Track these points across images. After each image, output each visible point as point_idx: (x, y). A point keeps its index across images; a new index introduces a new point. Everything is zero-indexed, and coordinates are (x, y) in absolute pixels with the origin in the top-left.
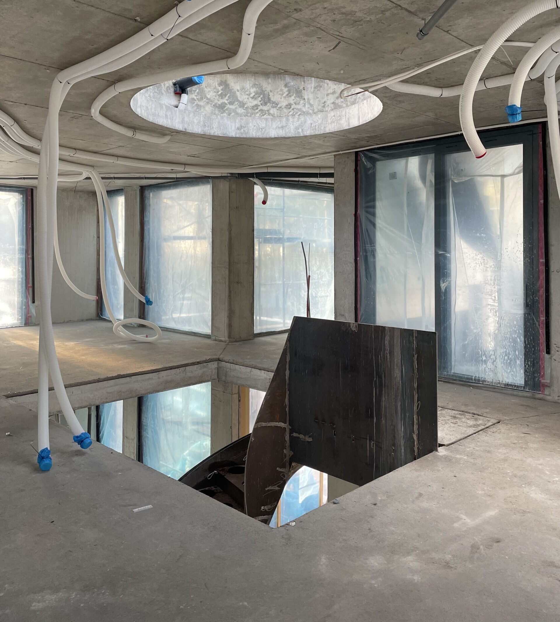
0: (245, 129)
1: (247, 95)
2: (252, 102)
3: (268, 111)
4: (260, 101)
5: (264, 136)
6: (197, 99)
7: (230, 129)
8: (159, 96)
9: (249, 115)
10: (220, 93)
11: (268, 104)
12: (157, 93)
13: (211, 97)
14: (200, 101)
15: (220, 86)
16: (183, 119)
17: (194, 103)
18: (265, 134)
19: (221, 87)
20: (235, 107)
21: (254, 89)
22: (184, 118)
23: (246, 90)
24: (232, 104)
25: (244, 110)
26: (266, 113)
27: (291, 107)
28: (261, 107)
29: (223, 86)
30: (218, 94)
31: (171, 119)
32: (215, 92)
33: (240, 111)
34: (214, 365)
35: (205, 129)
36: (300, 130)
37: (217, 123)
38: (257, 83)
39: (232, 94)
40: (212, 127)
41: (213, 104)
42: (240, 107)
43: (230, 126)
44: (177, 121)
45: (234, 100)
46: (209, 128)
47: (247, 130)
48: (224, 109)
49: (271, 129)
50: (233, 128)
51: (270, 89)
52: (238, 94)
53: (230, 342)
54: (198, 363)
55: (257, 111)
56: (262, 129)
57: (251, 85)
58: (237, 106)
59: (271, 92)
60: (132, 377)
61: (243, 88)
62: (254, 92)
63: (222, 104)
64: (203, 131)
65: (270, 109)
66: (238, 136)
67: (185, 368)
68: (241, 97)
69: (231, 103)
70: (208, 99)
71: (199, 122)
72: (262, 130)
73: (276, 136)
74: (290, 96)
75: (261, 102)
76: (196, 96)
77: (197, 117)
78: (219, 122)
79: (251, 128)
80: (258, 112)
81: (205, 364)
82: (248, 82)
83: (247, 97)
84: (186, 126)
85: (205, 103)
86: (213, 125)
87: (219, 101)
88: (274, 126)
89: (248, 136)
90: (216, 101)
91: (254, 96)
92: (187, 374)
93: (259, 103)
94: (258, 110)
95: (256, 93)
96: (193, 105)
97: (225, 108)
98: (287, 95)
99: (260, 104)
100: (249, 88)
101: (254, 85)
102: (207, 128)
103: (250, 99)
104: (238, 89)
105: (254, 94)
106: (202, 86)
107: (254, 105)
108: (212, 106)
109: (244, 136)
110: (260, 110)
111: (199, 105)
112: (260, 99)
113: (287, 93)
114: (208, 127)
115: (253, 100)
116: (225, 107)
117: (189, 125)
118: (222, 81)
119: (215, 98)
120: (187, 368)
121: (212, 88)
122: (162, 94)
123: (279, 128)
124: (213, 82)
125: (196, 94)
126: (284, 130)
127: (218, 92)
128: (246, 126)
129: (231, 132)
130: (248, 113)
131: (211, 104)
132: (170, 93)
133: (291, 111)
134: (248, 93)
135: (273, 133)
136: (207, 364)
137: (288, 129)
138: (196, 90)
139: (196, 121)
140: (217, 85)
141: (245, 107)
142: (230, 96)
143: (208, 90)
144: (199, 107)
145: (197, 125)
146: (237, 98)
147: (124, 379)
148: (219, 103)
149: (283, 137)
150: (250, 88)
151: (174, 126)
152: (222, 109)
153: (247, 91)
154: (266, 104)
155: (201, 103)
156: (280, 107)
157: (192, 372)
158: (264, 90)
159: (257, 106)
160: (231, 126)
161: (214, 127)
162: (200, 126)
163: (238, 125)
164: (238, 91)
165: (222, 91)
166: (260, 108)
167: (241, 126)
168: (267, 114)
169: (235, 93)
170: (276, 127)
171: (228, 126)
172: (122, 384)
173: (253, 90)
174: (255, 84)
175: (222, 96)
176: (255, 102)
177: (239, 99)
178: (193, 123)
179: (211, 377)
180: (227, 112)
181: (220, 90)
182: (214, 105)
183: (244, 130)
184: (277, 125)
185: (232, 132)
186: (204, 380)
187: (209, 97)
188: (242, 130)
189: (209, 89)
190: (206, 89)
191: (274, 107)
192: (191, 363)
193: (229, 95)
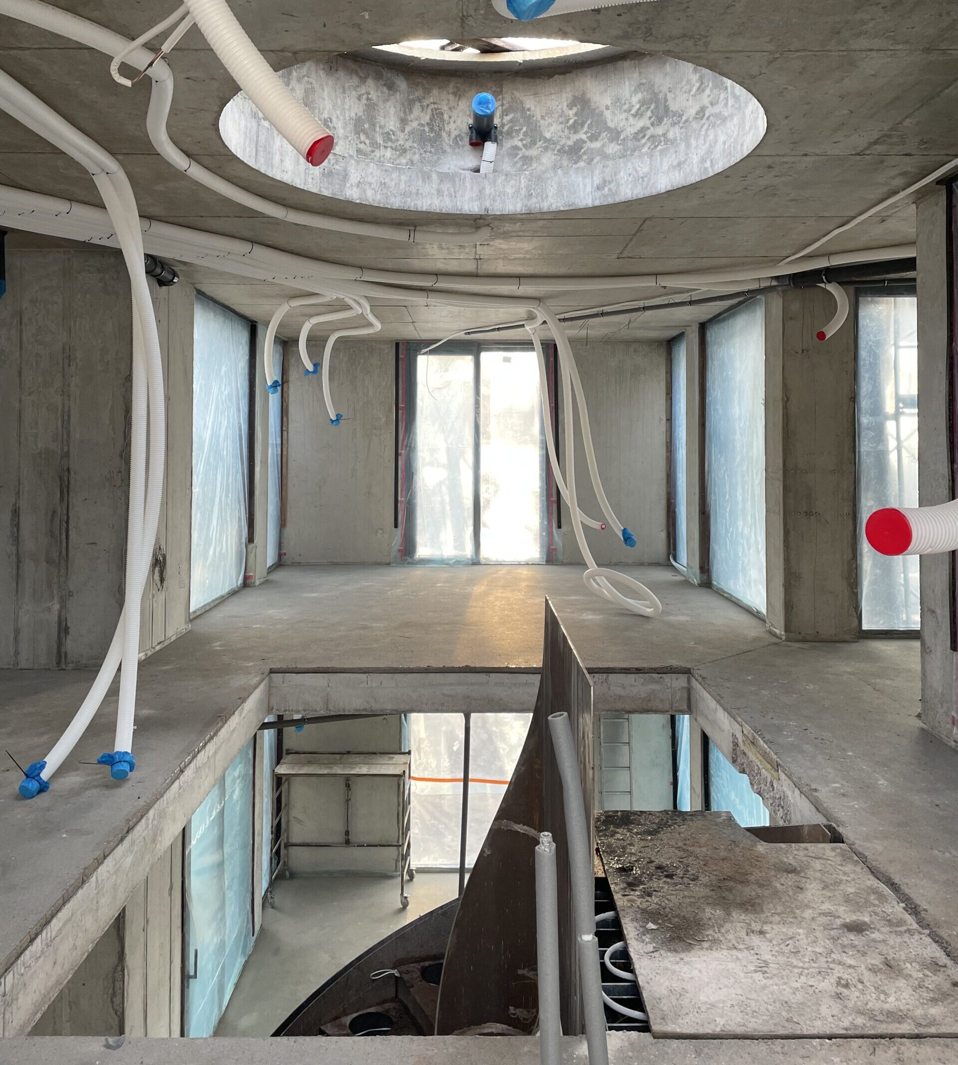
0: (612, 186)
1: (625, 111)
2: (634, 125)
3: (664, 135)
4: (650, 118)
5: (647, 193)
6: (523, 145)
7: (582, 193)
8: (435, 157)
9: (628, 153)
10: (571, 122)
11: (665, 119)
12: (430, 152)
13: (553, 135)
14: (530, 147)
15: (571, 109)
16: (481, 191)
17: (518, 154)
18: (649, 188)
19: (575, 110)
20: (602, 143)
21: (639, 96)
22: (484, 188)
23: (623, 102)
24: (596, 140)
25: (619, 145)
26: (661, 142)
27: (704, 116)
28: (651, 132)
29: (579, 107)
30: (568, 125)
31: (450, 195)
32: (561, 123)
33: (613, 148)
34: (680, 682)
35: (529, 203)
36: (708, 164)
37: (555, 186)
38: (644, 81)
39: (595, 119)
40: (544, 196)
41: (558, 147)
42: (611, 140)
43: (581, 186)
44: (467, 197)
45: (600, 127)
46: (540, 198)
47: (615, 188)
48: (581, 153)
49: (660, 175)
50: (589, 189)
51: (669, 86)
52: (607, 114)
53: (788, 640)
54: (638, 671)
55: (644, 141)
56: (643, 178)
57: (633, 89)
58: (606, 140)
59: (670, 92)
60: (491, 674)
61: (618, 99)
62: (639, 102)
63: (575, 143)
64: (526, 206)
65: (668, 131)
66: (597, 203)
67: (608, 677)
68: (612, 121)
69: (594, 138)
70: (546, 140)
71: (518, 191)
72: (643, 181)
73: (669, 188)
74: (704, 91)
75: (652, 119)
76: (521, 140)
77: (513, 182)
78: (559, 183)
79: (623, 182)
80: (645, 144)
81: (655, 676)
82: (627, 83)
83: (624, 116)
84: (487, 204)
85: (540, 149)
86: (548, 191)
87: (569, 138)
88: (665, 166)
89: (618, 200)
90: (563, 142)
91: (639, 109)
92: (612, 688)
93: (648, 123)
94: (647, 137)
95: (643, 103)
96: (516, 160)
97: (582, 150)
98: (699, 88)
99: (649, 125)
100: (628, 96)
101: (639, 87)
102: (534, 200)
103: (631, 119)
104: (607, 106)
105: (638, 106)
106: (535, 118)
107: (639, 131)
108: (556, 152)
109: (610, 201)
110: (648, 139)
111: (527, 157)
112: (649, 113)
113: (697, 85)
114: (537, 197)
115: (637, 118)
116: (583, 148)
117: (494, 200)
118: (575, 98)
119: (561, 134)
120: (611, 676)
121: (556, 116)
122: (444, 152)
123: (674, 167)
124: (557, 103)
125: (521, 136)
126: (682, 171)
127: (568, 122)
128: (612, 180)
129: (584, 198)
130: (625, 150)
131: (554, 150)
132: (464, 146)
133: (704, 124)
134: (626, 107)
135: (663, 183)
136: (660, 675)
137: (689, 166)
138: (521, 129)
139: (509, 190)
140: (565, 107)
141: (622, 137)
142: (591, 123)
143: (547, 123)
144: (527, 160)
145: (512, 197)
146: (606, 124)
147: (475, 675)
148: (570, 143)
149: (681, 186)
150: (631, 96)
151: (460, 208)
152: (576, 154)
153: (625, 104)
154: (660, 120)
155: (533, 152)
156: (686, 121)
157: (623, 687)
158: (656, 91)
159: (643, 130)
160: (585, 186)
161: (550, 194)
162: (518, 199)
163: (597, 181)
164: (607, 108)
165: (576, 118)
166: (649, 133)
167: (605, 181)
168: (662, 144)
169: (601, 114)
170: (669, 168)
171: (578, 185)
172: (472, 684)
173: (636, 99)
174: (641, 84)
175: (575, 128)
176: (640, 124)
177: (610, 124)
178: (504, 196)
179: (672, 705)
180: (585, 157)
181: (571, 116)
182: (559, 151)
183: (610, 189)
184: (670, 163)
185: (587, 197)
186: (654, 708)
187: (548, 135)
188: (606, 189)
189: (550, 121)
190: (542, 122)
191: (676, 124)
192: (622, 669)
193: (589, 122)
